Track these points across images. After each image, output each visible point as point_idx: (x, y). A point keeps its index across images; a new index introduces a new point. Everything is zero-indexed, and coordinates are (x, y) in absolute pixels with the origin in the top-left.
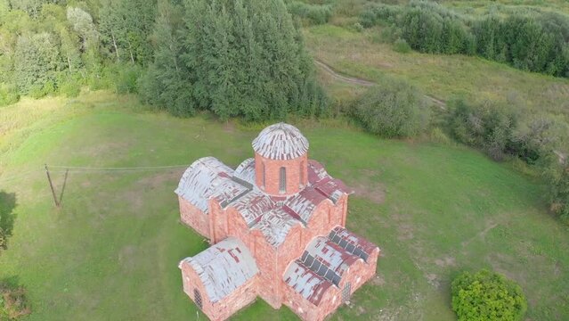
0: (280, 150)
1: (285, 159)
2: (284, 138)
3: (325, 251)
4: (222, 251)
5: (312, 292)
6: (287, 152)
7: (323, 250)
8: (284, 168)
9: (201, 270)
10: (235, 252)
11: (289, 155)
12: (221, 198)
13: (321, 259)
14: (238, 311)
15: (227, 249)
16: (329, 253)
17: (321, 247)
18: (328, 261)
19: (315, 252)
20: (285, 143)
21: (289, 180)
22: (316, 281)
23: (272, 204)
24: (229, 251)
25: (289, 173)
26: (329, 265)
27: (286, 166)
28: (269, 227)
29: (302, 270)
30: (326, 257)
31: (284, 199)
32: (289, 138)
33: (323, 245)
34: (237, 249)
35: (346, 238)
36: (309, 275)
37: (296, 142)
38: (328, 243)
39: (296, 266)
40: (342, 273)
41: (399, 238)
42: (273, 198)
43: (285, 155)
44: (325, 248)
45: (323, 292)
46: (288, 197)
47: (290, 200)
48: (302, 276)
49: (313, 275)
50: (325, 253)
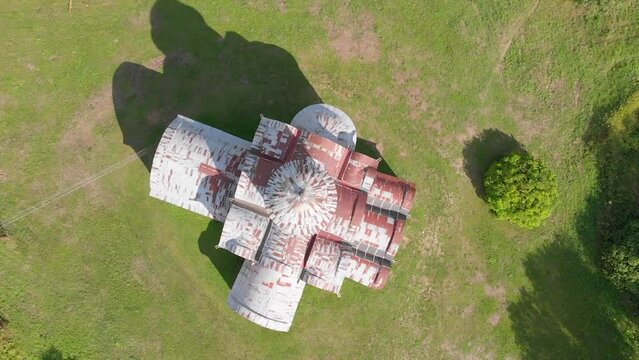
0: (312, 224)
3: (368, 232)
4: (271, 285)
5: (372, 281)
7: (366, 233)
10: (283, 280)
15: (275, 282)
16: (374, 234)
17: (364, 230)
18: (375, 242)
22: (372, 270)
24: (278, 283)
26: (377, 246)
29: (354, 263)
30: (372, 239)
35: (379, 196)
36: (363, 265)
49: (367, 263)
50: (369, 235)
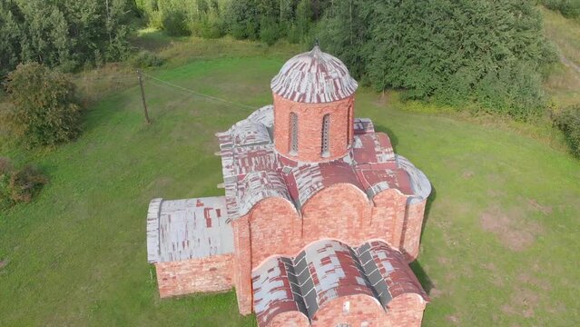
0: (294, 85)
1: (296, 99)
2: (306, 69)
3: (326, 261)
4: (200, 205)
5: (268, 307)
6: (303, 91)
7: (323, 260)
8: (295, 115)
9: (156, 216)
10: (213, 214)
11: (304, 96)
12: (226, 139)
13: (313, 270)
14: (198, 294)
15: (206, 206)
16: (328, 267)
17: (324, 255)
18: (319, 277)
19: (313, 258)
20: (303, 75)
21: (301, 136)
22: (282, 295)
23: (275, 166)
24: (206, 210)
25: (302, 126)
26: (317, 282)
27: (299, 113)
28: (242, 189)
29: (277, 272)
30: (320, 271)
31: (294, 164)
32: (314, 70)
33: (331, 252)
34: (218, 211)
35: (378, 260)
36: (281, 283)
37: (322, 80)
38: (339, 254)
39: (275, 264)
40: (322, 301)
41: (505, 309)
42: (281, 159)
43: (298, 94)
44: (328, 258)
45: (276, 313)
46: (301, 164)
47: (301, 168)
48: (272, 280)
49: (286, 285)
50: (323, 264)
